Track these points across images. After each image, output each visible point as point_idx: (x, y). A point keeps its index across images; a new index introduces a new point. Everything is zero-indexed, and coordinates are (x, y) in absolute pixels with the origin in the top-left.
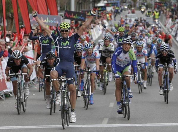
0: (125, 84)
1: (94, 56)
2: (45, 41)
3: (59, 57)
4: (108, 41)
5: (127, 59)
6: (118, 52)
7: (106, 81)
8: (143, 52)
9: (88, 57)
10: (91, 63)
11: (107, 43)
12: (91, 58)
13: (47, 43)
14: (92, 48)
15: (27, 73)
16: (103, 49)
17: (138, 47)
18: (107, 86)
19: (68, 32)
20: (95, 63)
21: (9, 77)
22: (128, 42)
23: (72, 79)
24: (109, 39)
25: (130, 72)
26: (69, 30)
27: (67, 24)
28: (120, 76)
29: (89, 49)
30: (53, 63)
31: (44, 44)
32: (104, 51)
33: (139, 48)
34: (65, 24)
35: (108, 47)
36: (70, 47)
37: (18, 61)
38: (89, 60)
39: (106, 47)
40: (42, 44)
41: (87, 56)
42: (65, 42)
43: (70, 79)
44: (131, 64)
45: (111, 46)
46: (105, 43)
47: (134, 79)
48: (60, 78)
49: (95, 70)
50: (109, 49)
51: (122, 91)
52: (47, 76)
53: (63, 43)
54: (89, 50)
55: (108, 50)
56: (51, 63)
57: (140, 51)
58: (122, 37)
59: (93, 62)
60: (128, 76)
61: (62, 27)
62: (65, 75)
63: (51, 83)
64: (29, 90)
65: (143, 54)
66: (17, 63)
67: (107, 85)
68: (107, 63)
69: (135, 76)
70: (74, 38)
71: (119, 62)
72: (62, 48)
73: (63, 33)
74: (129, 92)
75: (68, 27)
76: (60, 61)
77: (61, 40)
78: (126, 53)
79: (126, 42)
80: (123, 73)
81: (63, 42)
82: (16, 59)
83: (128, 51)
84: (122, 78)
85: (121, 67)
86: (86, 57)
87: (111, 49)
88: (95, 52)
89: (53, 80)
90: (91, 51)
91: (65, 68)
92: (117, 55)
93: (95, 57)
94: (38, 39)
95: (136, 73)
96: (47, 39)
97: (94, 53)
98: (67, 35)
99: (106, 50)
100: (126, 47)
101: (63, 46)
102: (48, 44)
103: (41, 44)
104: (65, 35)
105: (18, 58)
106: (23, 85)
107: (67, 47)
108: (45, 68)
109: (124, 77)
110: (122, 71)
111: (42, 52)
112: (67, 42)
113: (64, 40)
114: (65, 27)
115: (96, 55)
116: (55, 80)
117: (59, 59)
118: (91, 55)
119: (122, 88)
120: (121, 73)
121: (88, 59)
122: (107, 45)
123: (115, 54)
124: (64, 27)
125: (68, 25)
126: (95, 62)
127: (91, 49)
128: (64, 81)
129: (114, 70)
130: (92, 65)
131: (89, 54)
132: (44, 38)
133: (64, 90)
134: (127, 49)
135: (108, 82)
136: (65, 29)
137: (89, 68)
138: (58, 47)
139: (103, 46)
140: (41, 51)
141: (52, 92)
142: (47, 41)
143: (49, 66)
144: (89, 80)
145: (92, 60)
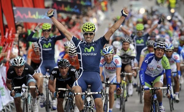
0: (156, 98)
1: (114, 64)
2: (47, 44)
3: (82, 66)
4: (127, 43)
5: (159, 68)
6: (149, 58)
7: (125, 95)
8: (174, 57)
9: (107, 64)
10: (110, 72)
11: (126, 46)
12: (111, 67)
13: (49, 47)
14: (112, 53)
15: (36, 86)
16: (121, 54)
17: (167, 52)
18: (126, 102)
19: (93, 35)
20: (115, 73)
21: (13, 90)
22: (161, 47)
23: (100, 92)
24: (128, 41)
25: (162, 83)
26: (94, 33)
27: (91, 25)
28: (150, 89)
29: (108, 54)
30: (66, 73)
31: (45, 48)
32: (122, 56)
33: (169, 53)
34: (89, 25)
35: (127, 52)
36: (95, 54)
37: (19, 70)
38: (108, 68)
39: (125, 52)
40: (43, 48)
41: (105, 63)
42: (89, 48)
43: (97, 93)
44: (164, 74)
45: (131, 50)
46: (124, 46)
47: (168, 93)
48: (85, 92)
49: (115, 81)
50: (129, 54)
51: (152, 108)
52: (59, 89)
53: (87, 49)
54: (108, 56)
55: (127, 55)
56: (64, 73)
57: (169, 56)
58: (141, 37)
59: (113, 72)
60: (160, 89)
61: (86, 29)
62: (90, 88)
63: (74, 97)
64: (38, 107)
65: (173, 60)
66: (18, 73)
67: (126, 100)
68: (127, 73)
69: (168, 89)
70: (100, 42)
71: (149, 71)
72: (86, 54)
73: (86, 36)
74: (161, 108)
75: (92, 30)
76: (83, 71)
77: (85, 45)
78: (159, 60)
79: (159, 46)
80: (153, 84)
81: (86, 47)
82: (16, 67)
83: (162, 58)
84: (152, 91)
85: (151, 77)
86: (104, 65)
87: (131, 54)
88: (116, 59)
89: (77, 94)
90: (111, 57)
91: (89, 80)
92: (147, 63)
93: (116, 65)
94: (38, 42)
95: (170, 85)
96: (49, 41)
97: (114, 60)
98: (92, 39)
99: (125, 55)
100: (159, 53)
101: (87, 52)
102: (51, 49)
103: (41, 48)
104: (89, 39)
105: (19, 65)
106: (30, 101)
107: (92, 54)
108: (57, 79)
109: (155, 90)
110: (152, 82)
111: (42, 59)
112: (92, 48)
113: (88, 45)
114: (89, 29)
115: (117, 63)
116: (79, 93)
117: (82, 69)
118: (111, 63)
119: (152, 104)
120: (151, 84)
121: (106, 68)
122: (127, 49)
123: (145, 61)
124: (87, 30)
125: (93, 27)
126: (115, 71)
127: (111, 55)
128: (90, 96)
129: (142, 80)
130: (112, 75)
131: (108, 60)
132: (46, 40)
133: (90, 107)
134: (160, 55)
135: (127, 97)
136: (89, 32)
137: (108, 79)
138: (81, 53)
139: (121, 50)
140: (42, 57)
141: (65, 109)
142: (49, 45)
143: (61, 77)
144: (107, 94)
145: (111, 69)
